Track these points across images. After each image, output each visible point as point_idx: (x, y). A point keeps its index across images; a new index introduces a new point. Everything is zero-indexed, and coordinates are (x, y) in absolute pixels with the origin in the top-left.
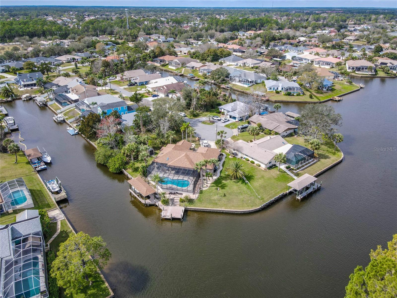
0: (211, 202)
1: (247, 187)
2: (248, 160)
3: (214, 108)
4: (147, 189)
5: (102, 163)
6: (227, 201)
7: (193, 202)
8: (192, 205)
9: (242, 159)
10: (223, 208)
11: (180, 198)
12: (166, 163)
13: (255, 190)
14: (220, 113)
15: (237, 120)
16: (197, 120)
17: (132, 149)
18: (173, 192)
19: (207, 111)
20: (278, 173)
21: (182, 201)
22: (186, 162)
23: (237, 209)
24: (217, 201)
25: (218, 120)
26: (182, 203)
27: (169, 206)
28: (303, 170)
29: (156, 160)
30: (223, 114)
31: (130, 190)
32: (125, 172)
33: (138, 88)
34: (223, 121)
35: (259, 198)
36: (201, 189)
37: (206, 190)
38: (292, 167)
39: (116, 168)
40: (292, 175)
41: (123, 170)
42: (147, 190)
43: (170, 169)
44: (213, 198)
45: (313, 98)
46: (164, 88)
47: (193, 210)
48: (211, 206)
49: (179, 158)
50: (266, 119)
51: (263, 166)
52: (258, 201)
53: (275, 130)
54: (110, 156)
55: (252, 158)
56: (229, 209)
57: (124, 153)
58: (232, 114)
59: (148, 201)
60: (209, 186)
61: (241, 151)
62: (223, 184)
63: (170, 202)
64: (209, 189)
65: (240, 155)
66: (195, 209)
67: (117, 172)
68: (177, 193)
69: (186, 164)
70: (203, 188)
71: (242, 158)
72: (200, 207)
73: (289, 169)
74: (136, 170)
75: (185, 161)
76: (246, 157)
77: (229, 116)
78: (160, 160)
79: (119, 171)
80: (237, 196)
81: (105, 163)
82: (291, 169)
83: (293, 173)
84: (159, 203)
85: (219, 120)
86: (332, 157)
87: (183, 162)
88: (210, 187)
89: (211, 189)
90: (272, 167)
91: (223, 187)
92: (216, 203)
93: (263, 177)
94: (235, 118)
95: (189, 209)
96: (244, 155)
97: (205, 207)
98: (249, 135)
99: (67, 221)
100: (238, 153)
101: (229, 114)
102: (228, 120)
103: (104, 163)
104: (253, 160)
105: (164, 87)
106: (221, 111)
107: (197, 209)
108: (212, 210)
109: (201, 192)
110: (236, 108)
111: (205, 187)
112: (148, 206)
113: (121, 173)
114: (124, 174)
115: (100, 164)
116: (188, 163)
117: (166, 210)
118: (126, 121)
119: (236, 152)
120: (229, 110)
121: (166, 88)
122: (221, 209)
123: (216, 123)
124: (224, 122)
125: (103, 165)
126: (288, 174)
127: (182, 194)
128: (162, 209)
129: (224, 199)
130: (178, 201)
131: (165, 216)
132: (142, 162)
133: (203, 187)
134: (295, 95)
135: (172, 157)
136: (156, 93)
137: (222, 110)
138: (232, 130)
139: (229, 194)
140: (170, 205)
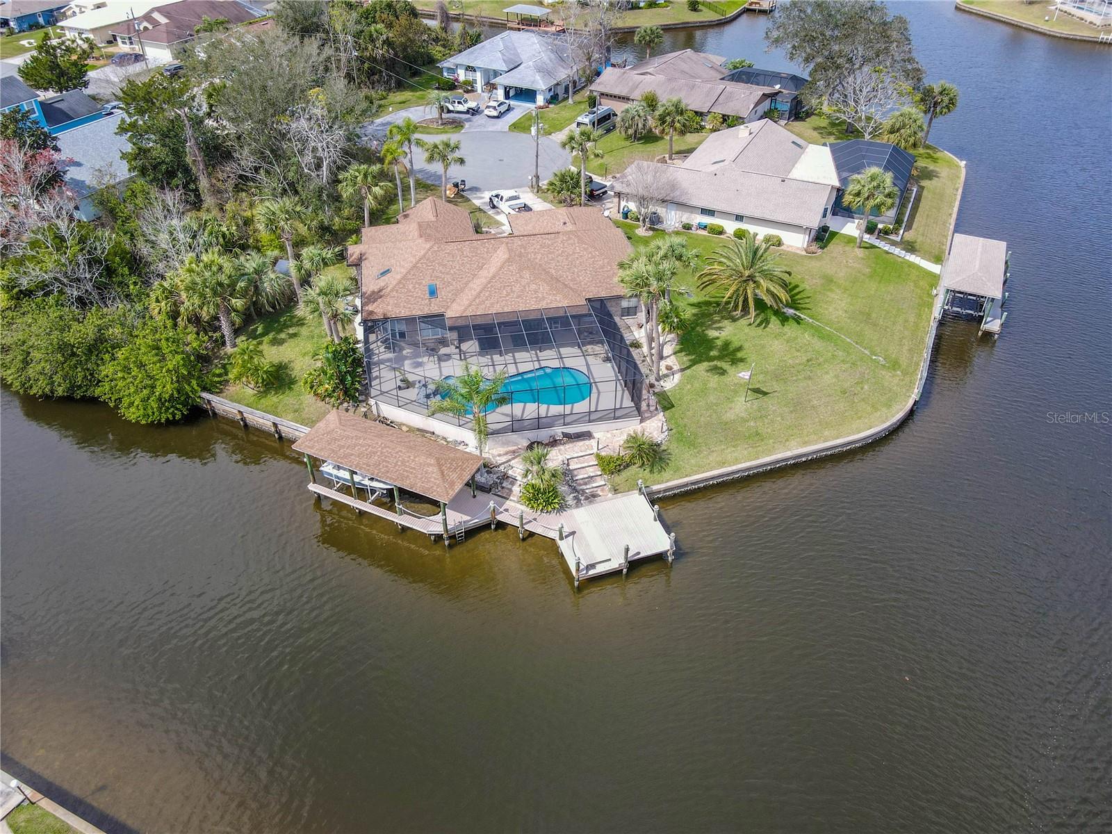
0: (731, 433)
1: (813, 331)
2: (721, 232)
3: (415, 73)
4: (438, 460)
5: (60, 391)
6: (787, 410)
7: (661, 459)
8: (666, 475)
9: (693, 231)
10: (793, 443)
11: (598, 457)
12: (434, 309)
13: (852, 340)
14: (451, 86)
15: (540, 100)
16: (383, 125)
17: (220, 284)
18: (543, 435)
19: (400, 86)
20: (860, 253)
21: (612, 466)
22: (533, 287)
23: (849, 434)
24: (752, 424)
25: (467, 112)
26: (618, 479)
27: (569, 507)
28: (909, 227)
29: (378, 309)
30: (469, 87)
31: (312, 487)
32: (223, 404)
33: (24, 43)
34: (495, 113)
35: (884, 366)
36: (656, 391)
37: (680, 386)
38: (880, 226)
39: (167, 396)
40: (897, 251)
41: (205, 395)
42: (440, 465)
43: (453, 336)
44: (730, 416)
45: (701, 11)
46: (156, 24)
47: (675, 495)
48: (746, 452)
49: (485, 274)
50: (661, 78)
51: (796, 242)
52: (891, 379)
53: (719, 110)
54: (99, 346)
55: (739, 218)
56: (816, 442)
57: (174, 315)
58: (514, 80)
59: (456, 519)
60: (676, 368)
61: (683, 200)
62: (719, 343)
63: (563, 489)
64: (690, 380)
65: (672, 219)
66: (686, 485)
67: (174, 415)
68: (566, 435)
69: (536, 292)
70: (662, 382)
71: (687, 227)
72: (700, 469)
73: (876, 232)
74: (278, 380)
75: (524, 282)
76: (707, 220)
77: (500, 94)
78: (397, 305)
79: (185, 404)
80: (810, 378)
81: (80, 387)
82: (880, 231)
83: (894, 243)
84: (514, 510)
85: (474, 112)
86: (938, 169)
87: (517, 288)
88: (682, 370)
89: (693, 377)
90: (822, 236)
91: (731, 354)
92: (757, 434)
93: (829, 280)
94: (526, 94)
95: (659, 492)
96: (693, 216)
97: (723, 464)
98: (628, 143)
99: (46, 804)
100: (661, 211)
101: (501, 81)
102: (509, 109)
103: (73, 387)
104: (743, 226)
105: (156, 16)
106: (457, 80)
107: (693, 484)
108: (757, 467)
109: (666, 403)
110: (517, 55)
111: (666, 376)
112: (461, 543)
113: (198, 415)
114: (215, 414)
115: (47, 398)
116: (544, 288)
117: (573, 533)
118: (79, 164)
119: (652, 209)
120: (495, 67)
121: (163, 20)
122: (789, 454)
123: (467, 125)
124: (498, 117)
125: (68, 399)
126: (887, 253)
127: (587, 435)
128: (554, 535)
129: (770, 403)
130: (591, 472)
131: (592, 566)
132: (283, 336)
133: (658, 380)
134: (642, 5)
135: (448, 278)
136: (123, 48)
137: (462, 75)
138: (550, 137)
139: (777, 377)
140: (570, 500)
